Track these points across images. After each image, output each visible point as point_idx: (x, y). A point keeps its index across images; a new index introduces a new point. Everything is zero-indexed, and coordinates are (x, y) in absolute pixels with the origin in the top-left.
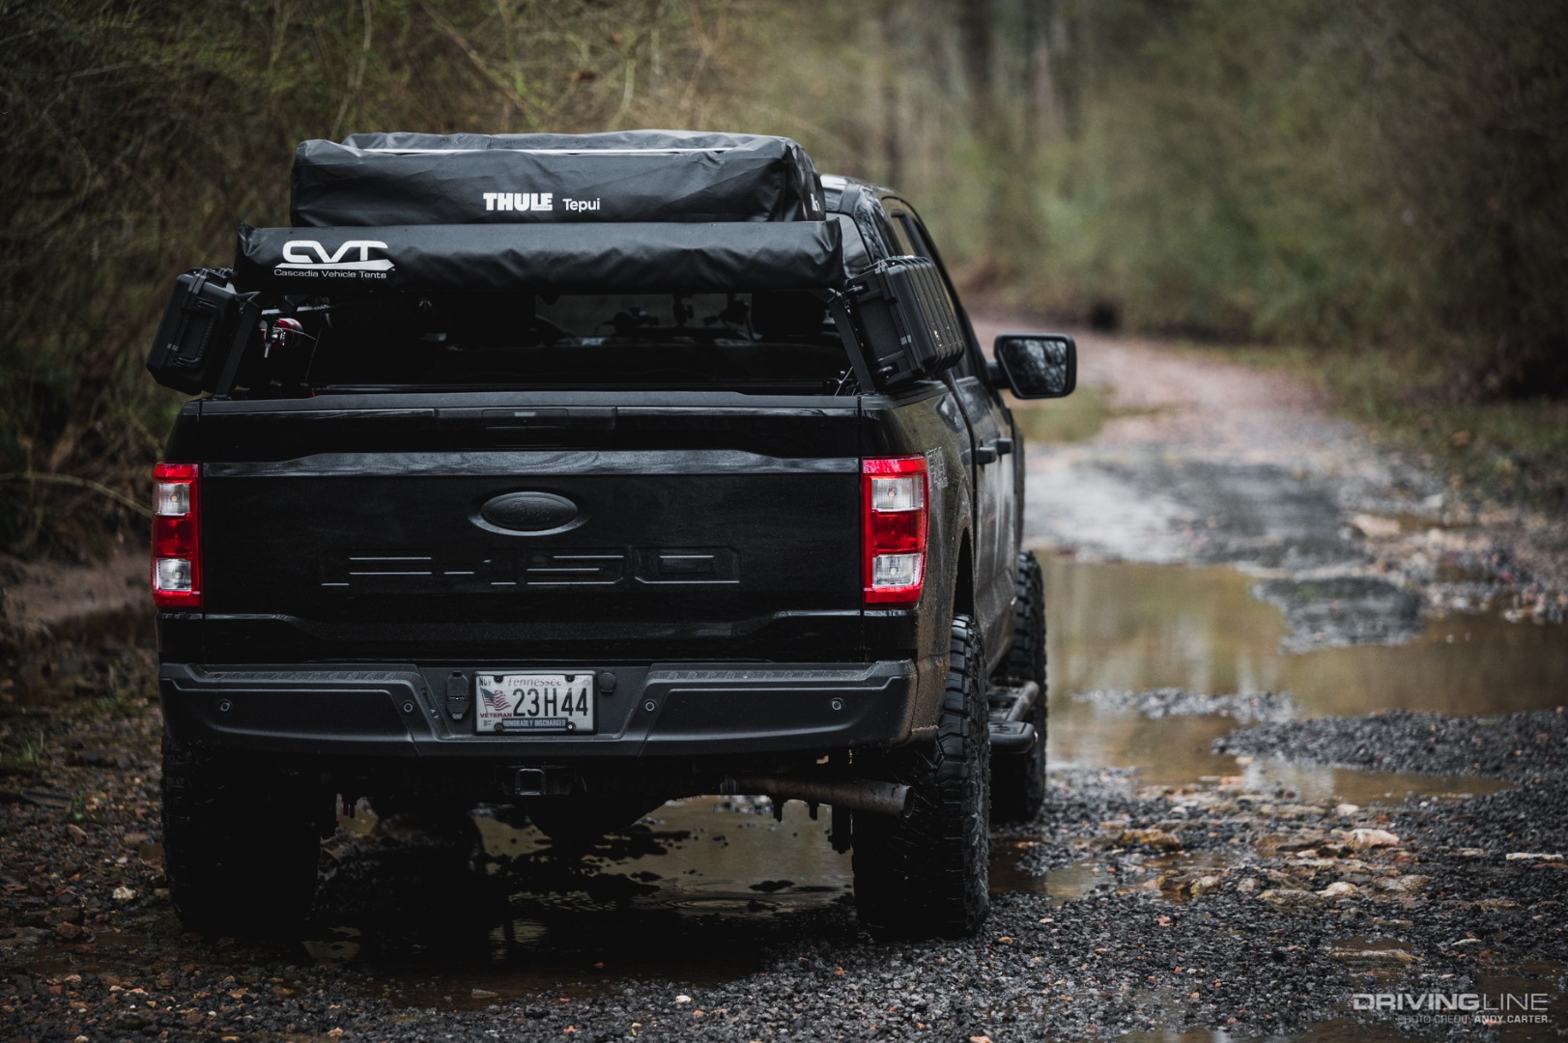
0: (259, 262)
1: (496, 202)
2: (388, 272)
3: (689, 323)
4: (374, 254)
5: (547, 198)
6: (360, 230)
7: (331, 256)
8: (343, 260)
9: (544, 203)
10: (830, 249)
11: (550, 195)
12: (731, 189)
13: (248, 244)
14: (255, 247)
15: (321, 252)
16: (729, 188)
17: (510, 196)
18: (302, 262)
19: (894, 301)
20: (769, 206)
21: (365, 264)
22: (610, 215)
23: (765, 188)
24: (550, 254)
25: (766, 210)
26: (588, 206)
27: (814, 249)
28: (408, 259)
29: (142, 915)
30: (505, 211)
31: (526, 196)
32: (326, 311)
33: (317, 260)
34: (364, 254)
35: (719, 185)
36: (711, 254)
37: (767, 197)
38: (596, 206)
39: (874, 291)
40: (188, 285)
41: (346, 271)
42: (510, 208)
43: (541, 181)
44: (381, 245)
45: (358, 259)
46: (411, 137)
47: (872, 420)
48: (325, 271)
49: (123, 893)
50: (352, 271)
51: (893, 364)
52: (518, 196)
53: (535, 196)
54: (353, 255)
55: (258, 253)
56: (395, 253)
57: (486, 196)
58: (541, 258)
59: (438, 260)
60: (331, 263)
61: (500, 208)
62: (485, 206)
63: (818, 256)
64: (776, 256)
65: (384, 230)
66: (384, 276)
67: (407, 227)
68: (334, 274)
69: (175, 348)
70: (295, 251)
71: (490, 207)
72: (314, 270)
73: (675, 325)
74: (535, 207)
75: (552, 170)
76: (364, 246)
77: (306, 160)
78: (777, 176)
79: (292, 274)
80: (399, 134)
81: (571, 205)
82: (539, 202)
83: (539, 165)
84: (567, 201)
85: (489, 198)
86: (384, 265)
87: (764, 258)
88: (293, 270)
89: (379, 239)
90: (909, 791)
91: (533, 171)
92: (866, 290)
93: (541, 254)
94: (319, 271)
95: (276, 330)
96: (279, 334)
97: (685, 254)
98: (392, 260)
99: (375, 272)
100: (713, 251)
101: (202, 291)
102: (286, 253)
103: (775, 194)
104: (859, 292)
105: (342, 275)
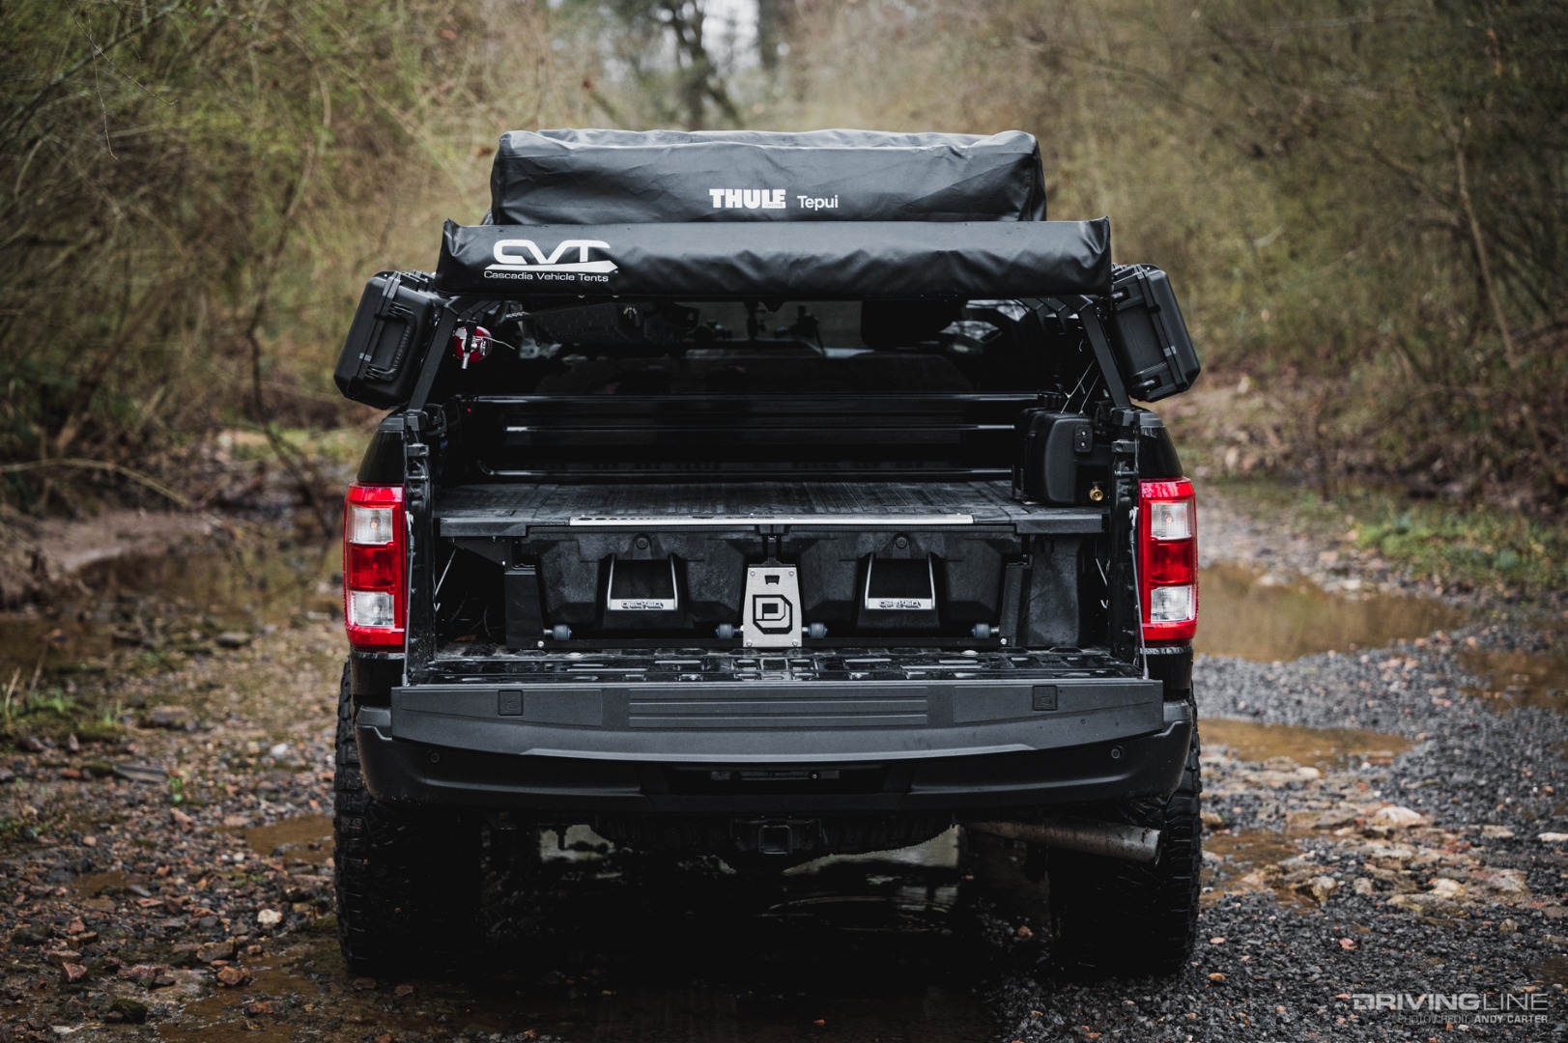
0: (467, 263)
1: (723, 198)
2: (610, 275)
3: (760, 338)
4: (597, 255)
5: (779, 194)
6: (577, 229)
7: (547, 257)
8: (559, 262)
9: (777, 200)
10: (1099, 251)
11: (783, 192)
12: (981, 187)
13: (454, 243)
14: (461, 247)
15: (536, 252)
16: (977, 185)
17: (738, 192)
18: (515, 263)
19: (1157, 309)
20: (1019, 205)
21: (585, 266)
22: (849, 214)
23: (1015, 186)
24: (789, 256)
25: (1016, 210)
26: (825, 203)
27: (1080, 252)
28: (632, 261)
29: (294, 943)
30: (734, 209)
31: (756, 192)
32: (519, 318)
33: (531, 261)
34: (584, 255)
35: (967, 181)
36: (969, 257)
37: (1017, 195)
38: (834, 204)
39: (1136, 298)
40: (382, 289)
41: (564, 273)
42: (739, 205)
43: (771, 175)
44: (601, 245)
45: (577, 260)
46: (604, 134)
47: (1149, 438)
48: (541, 273)
49: (269, 917)
50: (570, 273)
51: (1156, 377)
52: (747, 192)
53: (766, 193)
54: (572, 257)
55: (466, 253)
56: (618, 254)
57: (712, 192)
58: (781, 260)
59: (666, 262)
60: (547, 265)
61: (729, 205)
62: (712, 204)
63: (1085, 258)
64: (1040, 260)
65: (603, 229)
66: (606, 279)
67: (630, 226)
68: (551, 277)
69: (368, 358)
70: (508, 252)
71: (717, 204)
72: (528, 273)
73: (745, 338)
74: (767, 205)
75: (784, 165)
76: (584, 246)
77: (512, 152)
78: (1027, 173)
79: (504, 276)
80: (591, 131)
81: (808, 203)
82: (771, 199)
83: (769, 159)
84: (802, 197)
85: (716, 194)
86: (606, 267)
87: (1026, 261)
88: (505, 272)
89: (600, 239)
90: (1160, 836)
91: (763, 166)
92: (1127, 296)
93: (779, 255)
94: (534, 273)
95: (475, 339)
96: (479, 343)
97: (939, 256)
98: (614, 261)
99: (596, 274)
100: (970, 253)
101: (397, 295)
102: (498, 255)
103: (1025, 192)
104: (1120, 300)
105: (558, 278)
